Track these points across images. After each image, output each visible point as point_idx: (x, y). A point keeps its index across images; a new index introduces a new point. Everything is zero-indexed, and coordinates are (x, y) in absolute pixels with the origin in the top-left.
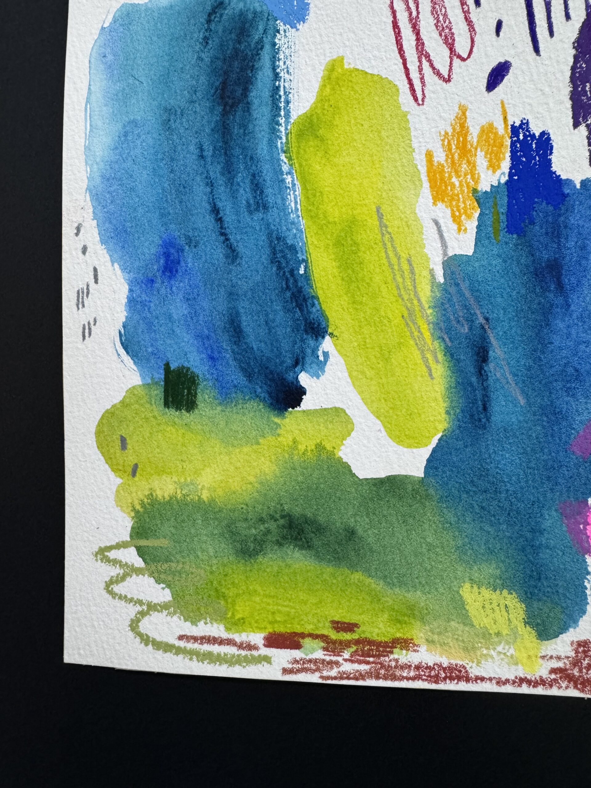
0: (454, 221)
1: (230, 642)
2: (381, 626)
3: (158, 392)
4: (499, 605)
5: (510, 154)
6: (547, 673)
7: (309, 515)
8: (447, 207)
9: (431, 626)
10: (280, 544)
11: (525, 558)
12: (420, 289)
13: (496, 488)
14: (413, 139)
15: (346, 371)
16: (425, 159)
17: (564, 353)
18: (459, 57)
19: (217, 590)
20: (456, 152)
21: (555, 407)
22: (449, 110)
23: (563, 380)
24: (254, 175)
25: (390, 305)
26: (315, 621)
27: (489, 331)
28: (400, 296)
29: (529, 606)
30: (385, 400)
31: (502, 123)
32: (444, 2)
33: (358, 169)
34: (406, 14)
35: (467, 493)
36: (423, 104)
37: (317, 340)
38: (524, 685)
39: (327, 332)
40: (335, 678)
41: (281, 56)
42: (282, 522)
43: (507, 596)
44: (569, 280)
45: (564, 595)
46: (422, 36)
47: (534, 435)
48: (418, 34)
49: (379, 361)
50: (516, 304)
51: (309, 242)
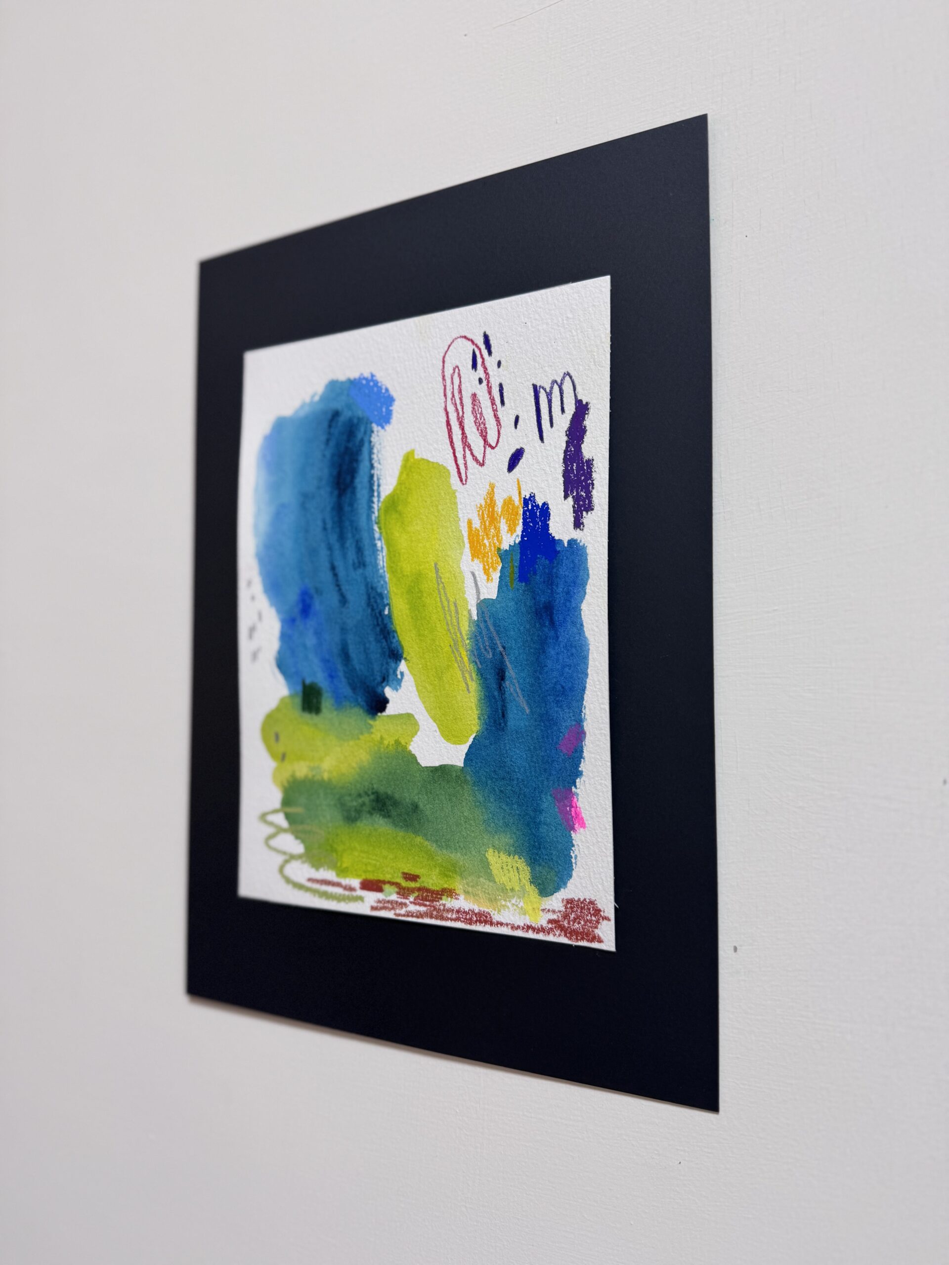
0: (485, 573)
1: (338, 885)
2: (434, 878)
3: (298, 700)
4: (512, 867)
5: (522, 521)
6: (546, 923)
7: (389, 792)
8: (480, 562)
9: (467, 880)
10: (371, 813)
11: (529, 831)
12: (461, 625)
13: (510, 777)
14: (459, 511)
15: (415, 686)
16: (467, 526)
17: (555, 674)
18: (490, 446)
19: (331, 846)
20: (487, 520)
21: (549, 716)
22: (483, 488)
23: (554, 694)
24: (357, 542)
25: (442, 637)
26: (392, 872)
27: (505, 657)
28: (449, 630)
29: (533, 870)
30: (440, 708)
31: (518, 496)
32: (480, 404)
33: (423, 535)
34: (455, 414)
35: (492, 780)
36: (466, 484)
37: (396, 663)
38: (530, 931)
39: (402, 657)
40: (404, 915)
41: (375, 451)
42: (372, 797)
43: (518, 860)
44: (558, 618)
45: (557, 862)
46: (466, 432)
47: (535, 736)
48: (463, 429)
49: (436, 679)
50: (523, 636)
51: (392, 590)
